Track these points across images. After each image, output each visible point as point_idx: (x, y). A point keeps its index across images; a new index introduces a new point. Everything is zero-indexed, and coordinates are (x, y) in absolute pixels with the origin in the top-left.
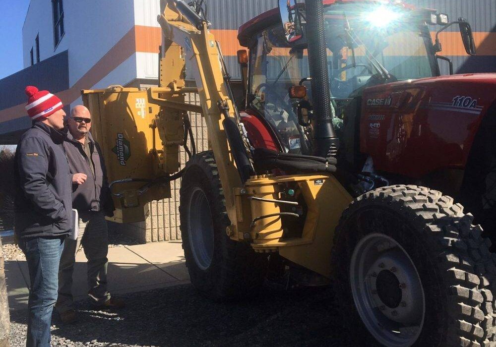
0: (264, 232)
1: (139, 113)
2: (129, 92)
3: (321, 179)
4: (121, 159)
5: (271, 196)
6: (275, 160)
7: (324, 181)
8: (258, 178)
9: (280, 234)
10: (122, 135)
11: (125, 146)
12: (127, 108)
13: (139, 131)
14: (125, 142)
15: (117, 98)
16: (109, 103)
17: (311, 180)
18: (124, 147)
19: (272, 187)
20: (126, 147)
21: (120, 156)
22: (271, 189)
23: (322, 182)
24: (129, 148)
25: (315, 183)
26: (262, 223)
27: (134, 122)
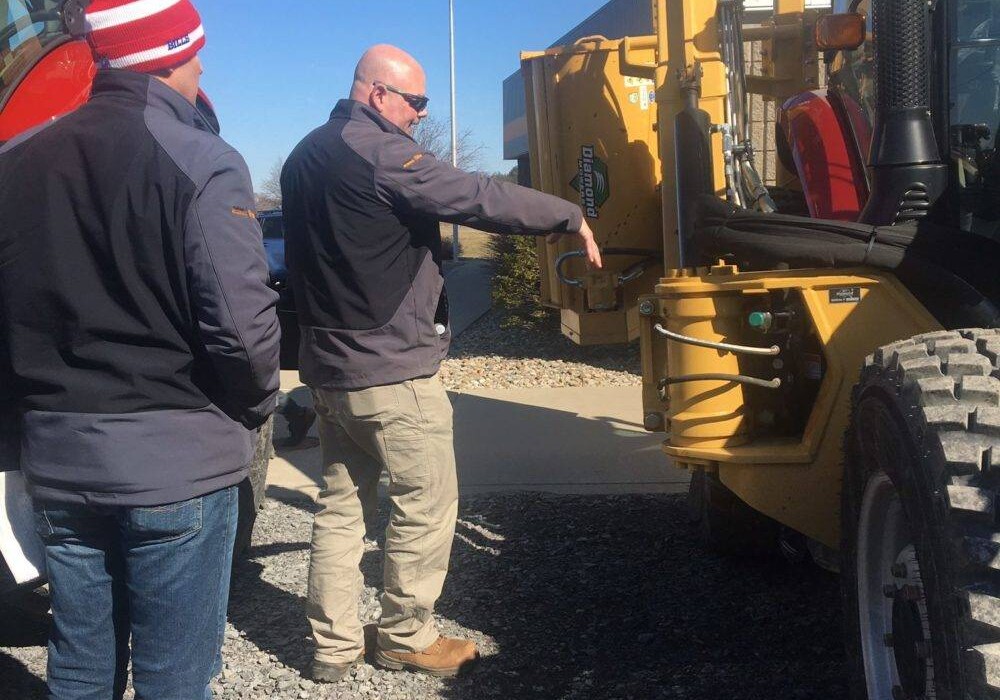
0: (683, 417)
1: (632, 98)
2: (610, 50)
3: (856, 288)
4: (589, 204)
5: (708, 325)
6: (717, 228)
7: (863, 292)
8: (680, 274)
9: (731, 427)
10: (590, 150)
11: (597, 174)
12: (605, 88)
13: (631, 140)
14: (597, 163)
15: (584, 66)
16: (567, 78)
17: (816, 288)
18: (594, 177)
19: (709, 301)
20: (600, 177)
21: (586, 197)
22: (708, 307)
23: (857, 294)
24: (606, 179)
25: (831, 296)
26: (681, 394)
27: (619, 121)
